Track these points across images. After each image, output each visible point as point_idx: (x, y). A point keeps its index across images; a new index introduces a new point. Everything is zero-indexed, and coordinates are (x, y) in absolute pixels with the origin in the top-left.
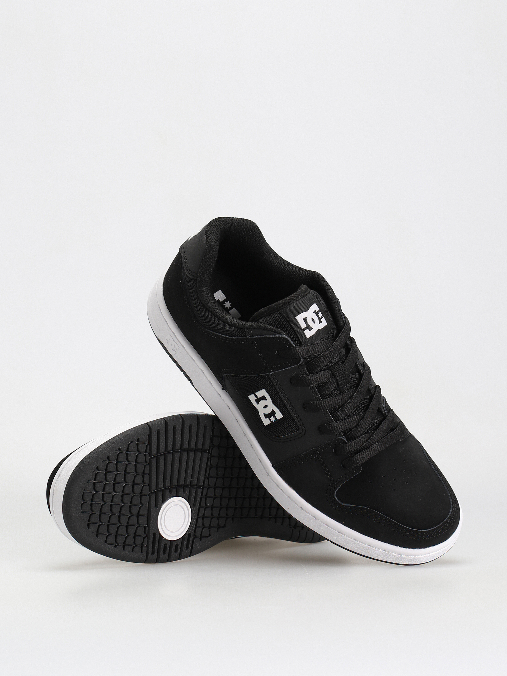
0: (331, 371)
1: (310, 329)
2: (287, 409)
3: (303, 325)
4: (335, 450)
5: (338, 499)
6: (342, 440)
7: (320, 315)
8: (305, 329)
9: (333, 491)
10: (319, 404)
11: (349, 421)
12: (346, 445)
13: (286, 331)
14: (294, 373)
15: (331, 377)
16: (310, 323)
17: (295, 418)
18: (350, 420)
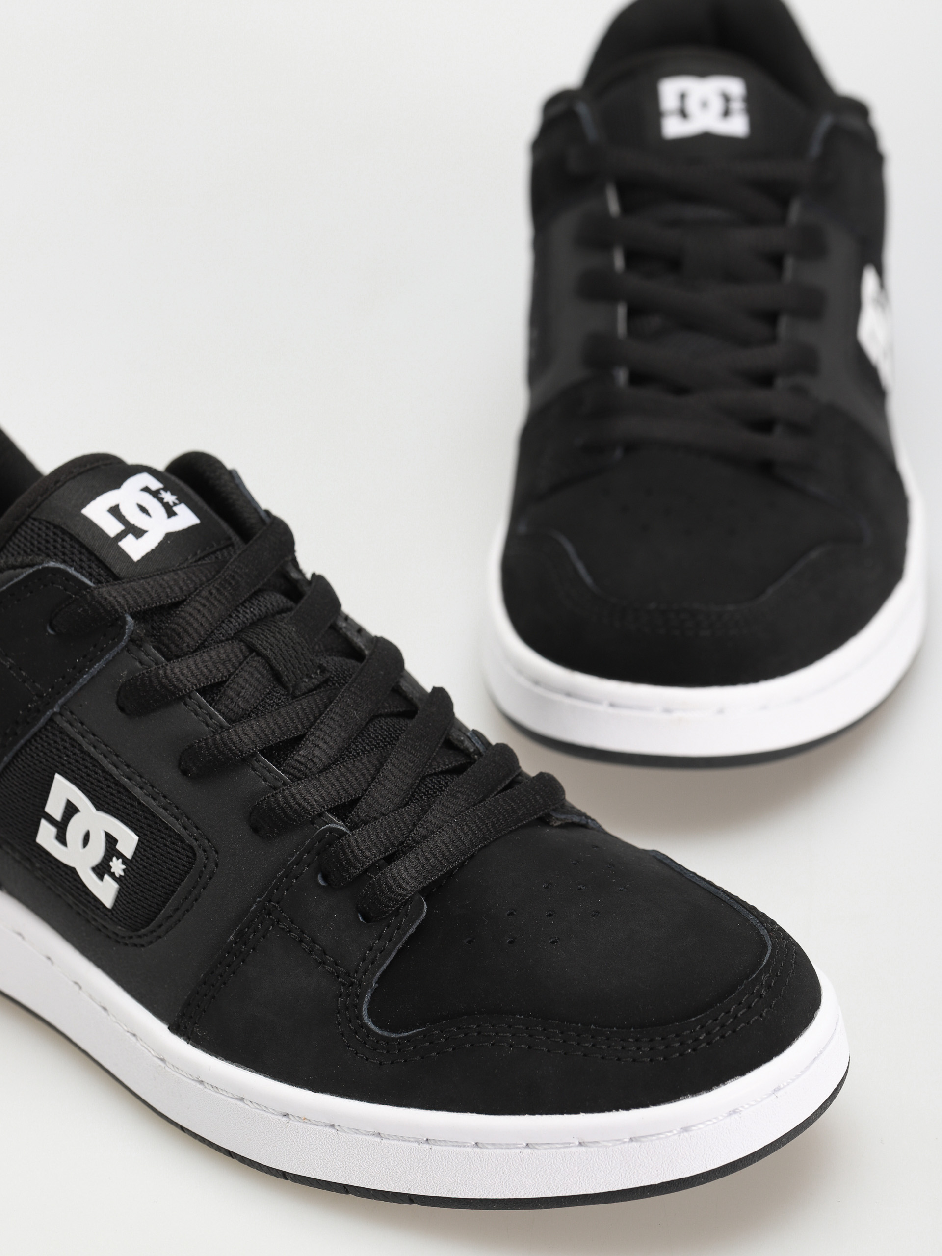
0: (241, 641)
1: (138, 533)
2: (140, 803)
3: (112, 527)
4: (325, 878)
5: (380, 1028)
6: (331, 830)
7: (169, 497)
8: (121, 536)
9: (356, 1007)
10: (222, 739)
11: (342, 774)
12: (349, 842)
13: (56, 555)
14: (121, 677)
15: (246, 658)
16: (136, 518)
17: (170, 821)
18: (343, 770)
